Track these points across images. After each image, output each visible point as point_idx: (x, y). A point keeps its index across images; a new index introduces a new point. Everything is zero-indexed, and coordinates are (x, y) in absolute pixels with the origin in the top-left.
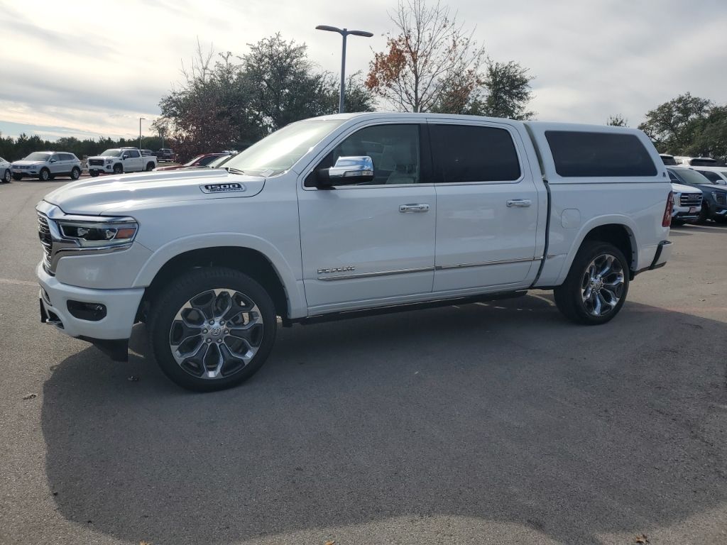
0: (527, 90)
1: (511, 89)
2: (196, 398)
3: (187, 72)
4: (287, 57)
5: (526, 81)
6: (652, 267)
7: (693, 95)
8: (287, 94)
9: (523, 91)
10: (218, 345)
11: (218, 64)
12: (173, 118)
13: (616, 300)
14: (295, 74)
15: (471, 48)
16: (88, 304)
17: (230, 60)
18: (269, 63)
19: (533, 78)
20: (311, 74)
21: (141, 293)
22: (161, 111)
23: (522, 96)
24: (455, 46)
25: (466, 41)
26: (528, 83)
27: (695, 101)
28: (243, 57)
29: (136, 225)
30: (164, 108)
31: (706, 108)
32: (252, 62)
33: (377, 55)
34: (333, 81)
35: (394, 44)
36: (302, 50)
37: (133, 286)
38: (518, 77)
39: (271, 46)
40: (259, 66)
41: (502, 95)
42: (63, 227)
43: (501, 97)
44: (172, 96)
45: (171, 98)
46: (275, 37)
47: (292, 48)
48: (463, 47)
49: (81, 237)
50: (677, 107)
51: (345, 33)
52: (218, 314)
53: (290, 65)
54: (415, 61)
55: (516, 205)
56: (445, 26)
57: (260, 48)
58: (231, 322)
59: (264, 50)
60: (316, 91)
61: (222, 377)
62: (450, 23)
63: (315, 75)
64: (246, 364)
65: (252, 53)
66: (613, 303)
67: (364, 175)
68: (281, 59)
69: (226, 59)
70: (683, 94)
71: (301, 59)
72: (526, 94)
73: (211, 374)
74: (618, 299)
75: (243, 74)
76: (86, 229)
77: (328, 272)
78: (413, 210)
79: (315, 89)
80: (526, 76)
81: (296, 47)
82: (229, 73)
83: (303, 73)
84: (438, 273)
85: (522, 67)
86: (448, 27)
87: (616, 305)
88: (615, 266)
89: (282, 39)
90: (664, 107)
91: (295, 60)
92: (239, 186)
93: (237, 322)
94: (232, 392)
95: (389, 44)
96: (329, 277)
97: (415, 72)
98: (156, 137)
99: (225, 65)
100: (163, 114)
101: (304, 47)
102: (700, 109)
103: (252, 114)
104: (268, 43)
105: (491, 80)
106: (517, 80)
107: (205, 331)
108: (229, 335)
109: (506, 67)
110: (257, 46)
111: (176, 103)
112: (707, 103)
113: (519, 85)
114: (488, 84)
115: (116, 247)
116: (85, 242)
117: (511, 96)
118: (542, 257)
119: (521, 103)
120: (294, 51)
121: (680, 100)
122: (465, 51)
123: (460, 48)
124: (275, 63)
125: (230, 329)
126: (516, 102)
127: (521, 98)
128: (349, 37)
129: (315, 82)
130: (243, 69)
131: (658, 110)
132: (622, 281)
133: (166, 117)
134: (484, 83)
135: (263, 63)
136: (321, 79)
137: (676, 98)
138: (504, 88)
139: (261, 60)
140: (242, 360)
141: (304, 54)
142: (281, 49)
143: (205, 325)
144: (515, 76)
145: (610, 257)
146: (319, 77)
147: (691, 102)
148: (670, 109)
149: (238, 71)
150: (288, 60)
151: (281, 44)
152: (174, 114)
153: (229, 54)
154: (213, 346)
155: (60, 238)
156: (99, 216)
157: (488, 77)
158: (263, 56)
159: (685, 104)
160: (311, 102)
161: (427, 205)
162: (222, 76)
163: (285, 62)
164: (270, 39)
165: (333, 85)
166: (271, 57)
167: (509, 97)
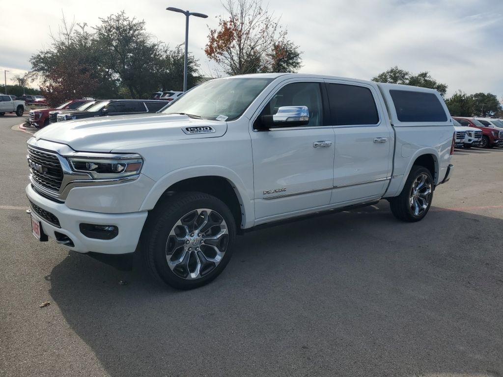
0: (299, 61)
1: (288, 60)
2: (184, 295)
3: (54, 36)
4: (130, 29)
5: (298, 55)
6: (443, 182)
7: (399, 69)
8: (131, 57)
9: (297, 61)
10: (196, 252)
11: (77, 32)
12: (42, 72)
13: (426, 205)
14: (136, 42)
15: (278, 30)
16: (97, 225)
17: (86, 29)
18: (116, 33)
19: (302, 52)
20: (149, 43)
21: (146, 215)
22: (31, 66)
23: (296, 65)
24: (267, 27)
25: (275, 25)
26: (300, 56)
27: (400, 72)
28: (95, 27)
29: (141, 161)
30: (34, 63)
31: (406, 77)
32: (103, 31)
33: (212, 31)
34: (165, 49)
35: (225, 24)
36: (142, 25)
37: (140, 210)
38: (293, 51)
39: (118, 21)
40: (108, 35)
41: (282, 63)
42: (73, 162)
43: (281, 65)
44: (40, 54)
45: (39, 56)
46: (121, 14)
47: (134, 22)
48: (273, 29)
49: (93, 170)
50: (390, 75)
51: (187, 14)
52: (196, 228)
53: (133, 35)
54: (240, 37)
55: (380, 142)
56: (260, 14)
57: (109, 22)
58: (204, 234)
59: (112, 23)
60: (152, 56)
61: (201, 277)
62: (264, 12)
63: (151, 43)
64: (217, 265)
65: (103, 25)
66: (425, 207)
67: (300, 120)
68: (126, 30)
69: (83, 28)
70: (393, 67)
71: (141, 32)
72: (298, 63)
73: (193, 276)
74: (427, 204)
75: (97, 41)
76: (96, 164)
77: (270, 193)
78: (321, 146)
79: (151, 54)
80: (298, 51)
81: (137, 22)
82: (86, 39)
83: (143, 42)
84: (334, 190)
85: (296, 44)
86: (262, 14)
87: (427, 208)
88: (427, 181)
89: (126, 16)
90: (382, 75)
91: (137, 32)
92: (210, 129)
93: (207, 234)
94: (208, 288)
95: (220, 24)
96: (269, 196)
97: (239, 45)
98: (16, 86)
99: (82, 33)
100: (33, 68)
101: (143, 23)
102: (403, 77)
103: (103, 71)
104: (115, 18)
105: (275, 53)
106: (292, 53)
107: (188, 242)
108: (203, 244)
109: (285, 45)
110: (106, 20)
111: (44, 60)
112: (407, 74)
113: (293, 57)
114: (273, 56)
115: (123, 180)
116: (96, 175)
117: (288, 64)
118: (390, 178)
119: (295, 70)
120: (135, 25)
121: (392, 71)
122: (275, 32)
123: (271, 29)
124: (121, 34)
125: (204, 239)
126: (292, 69)
127: (295, 67)
128: (191, 17)
129: (152, 48)
130: (96, 37)
131: (379, 77)
132: (430, 192)
133: (35, 70)
134: (270, 55)
135: (112, 33)
136: (156, 47)
137: (390, 70)
138: (284, 59)
139: (109, 30)
140: (214, 262)
141: (143, 28)
142: (125, 23)
143: (187, 237)
144: (291, 51)
145: (425, 176)
146: (154, 45)
147: (398, 72)
148: (386, 76)
149: (91, 38)
150: (131, 32)
151: (125, 20)
152: (42, 69)
153: (85, 24)
154: (193, 253)
155: (71, 172)
156: (110, 153)
157: (273, 50)
158: (111, 27)
159: (395, 74)
160: (148, 63)
161: (330, 142)
162: (80, 41)
163: (129, 33)
164: (117, 15)
165: (166, 52)
166: (118, 28)
167: (287, 65)
